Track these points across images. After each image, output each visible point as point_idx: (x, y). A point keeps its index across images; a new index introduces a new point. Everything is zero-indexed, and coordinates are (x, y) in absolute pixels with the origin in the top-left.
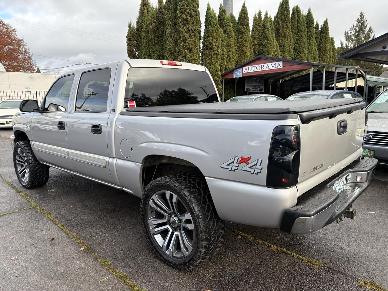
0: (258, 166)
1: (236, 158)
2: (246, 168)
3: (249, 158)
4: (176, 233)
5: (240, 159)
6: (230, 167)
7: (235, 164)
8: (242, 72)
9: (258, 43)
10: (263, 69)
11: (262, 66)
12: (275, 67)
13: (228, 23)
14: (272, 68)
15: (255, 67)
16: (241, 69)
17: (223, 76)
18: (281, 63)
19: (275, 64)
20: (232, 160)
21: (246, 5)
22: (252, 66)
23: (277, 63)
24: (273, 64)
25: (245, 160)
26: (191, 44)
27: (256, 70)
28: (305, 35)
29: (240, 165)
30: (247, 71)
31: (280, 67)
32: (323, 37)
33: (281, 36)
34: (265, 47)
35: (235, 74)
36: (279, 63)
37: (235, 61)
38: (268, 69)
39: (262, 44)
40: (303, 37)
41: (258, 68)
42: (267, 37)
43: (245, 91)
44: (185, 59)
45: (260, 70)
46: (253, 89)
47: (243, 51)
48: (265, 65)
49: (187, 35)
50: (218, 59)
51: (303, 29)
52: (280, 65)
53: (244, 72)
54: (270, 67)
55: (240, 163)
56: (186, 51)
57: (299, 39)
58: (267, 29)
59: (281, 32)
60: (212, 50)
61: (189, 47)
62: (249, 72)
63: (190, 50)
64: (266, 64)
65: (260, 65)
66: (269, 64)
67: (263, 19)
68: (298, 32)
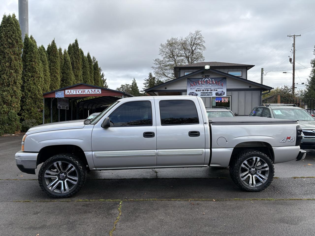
0: (293, 139)
1: (286, 138)
2: (289, 141)
3: (290, 137)
4: (254, 176)
5: (287, 138)
6: (283, 142)
7: (285, 140)
8: (65, 94)
9: (61, 71)
10: (84, 93)
11: (83, 91)
12: (95, 93)
13: (42, 53)
14: (92, 93)
15: (77, 91)
16: (63, 92)
17: (44, 95)
18: (100, 90)
19: (95, 90)
20: (284, 139)
21: (55, 42)
22: (74, 90)
23: (96, 90)
24: (93, 90)
25: (289, 138)
26: (17, 66)
27: (78, 93)
28: (88, 70)
29: (287, 140)
30: (69, 93)
31: (99, 93)
32: (96, 72)
33: (75, 68)
34: (68, 75)
35: (57, 94)
36: (98, 90)
37: (49, 84)
38: (88, 93)
39: (66, 73)
40: (87, 71)
41: (80, 92)
42: (69, 68)
43: (58, 108)
44: (10, 78)
45: (82, 93)
46: (63, 107)
47: (55, 76)
48: (86, 90)
49: (13, 57)
50: (40, 81)
51: (87, 66)
52: (99, 92)
53: (66, 94)
54: (91, 92)
55: (287, 139)
56: (12, 71)
57: (85, 72)
58: (68, 62)
59: (75, 66)
60: (34, 73)
61: (15, 68)
62: (71, 94)
63: (16, 71)
64: (88, 90)
65: (82, 90)
66: (90, 90)
67: (63, 54)
68: (83, 67)
